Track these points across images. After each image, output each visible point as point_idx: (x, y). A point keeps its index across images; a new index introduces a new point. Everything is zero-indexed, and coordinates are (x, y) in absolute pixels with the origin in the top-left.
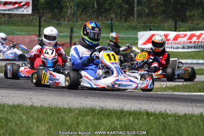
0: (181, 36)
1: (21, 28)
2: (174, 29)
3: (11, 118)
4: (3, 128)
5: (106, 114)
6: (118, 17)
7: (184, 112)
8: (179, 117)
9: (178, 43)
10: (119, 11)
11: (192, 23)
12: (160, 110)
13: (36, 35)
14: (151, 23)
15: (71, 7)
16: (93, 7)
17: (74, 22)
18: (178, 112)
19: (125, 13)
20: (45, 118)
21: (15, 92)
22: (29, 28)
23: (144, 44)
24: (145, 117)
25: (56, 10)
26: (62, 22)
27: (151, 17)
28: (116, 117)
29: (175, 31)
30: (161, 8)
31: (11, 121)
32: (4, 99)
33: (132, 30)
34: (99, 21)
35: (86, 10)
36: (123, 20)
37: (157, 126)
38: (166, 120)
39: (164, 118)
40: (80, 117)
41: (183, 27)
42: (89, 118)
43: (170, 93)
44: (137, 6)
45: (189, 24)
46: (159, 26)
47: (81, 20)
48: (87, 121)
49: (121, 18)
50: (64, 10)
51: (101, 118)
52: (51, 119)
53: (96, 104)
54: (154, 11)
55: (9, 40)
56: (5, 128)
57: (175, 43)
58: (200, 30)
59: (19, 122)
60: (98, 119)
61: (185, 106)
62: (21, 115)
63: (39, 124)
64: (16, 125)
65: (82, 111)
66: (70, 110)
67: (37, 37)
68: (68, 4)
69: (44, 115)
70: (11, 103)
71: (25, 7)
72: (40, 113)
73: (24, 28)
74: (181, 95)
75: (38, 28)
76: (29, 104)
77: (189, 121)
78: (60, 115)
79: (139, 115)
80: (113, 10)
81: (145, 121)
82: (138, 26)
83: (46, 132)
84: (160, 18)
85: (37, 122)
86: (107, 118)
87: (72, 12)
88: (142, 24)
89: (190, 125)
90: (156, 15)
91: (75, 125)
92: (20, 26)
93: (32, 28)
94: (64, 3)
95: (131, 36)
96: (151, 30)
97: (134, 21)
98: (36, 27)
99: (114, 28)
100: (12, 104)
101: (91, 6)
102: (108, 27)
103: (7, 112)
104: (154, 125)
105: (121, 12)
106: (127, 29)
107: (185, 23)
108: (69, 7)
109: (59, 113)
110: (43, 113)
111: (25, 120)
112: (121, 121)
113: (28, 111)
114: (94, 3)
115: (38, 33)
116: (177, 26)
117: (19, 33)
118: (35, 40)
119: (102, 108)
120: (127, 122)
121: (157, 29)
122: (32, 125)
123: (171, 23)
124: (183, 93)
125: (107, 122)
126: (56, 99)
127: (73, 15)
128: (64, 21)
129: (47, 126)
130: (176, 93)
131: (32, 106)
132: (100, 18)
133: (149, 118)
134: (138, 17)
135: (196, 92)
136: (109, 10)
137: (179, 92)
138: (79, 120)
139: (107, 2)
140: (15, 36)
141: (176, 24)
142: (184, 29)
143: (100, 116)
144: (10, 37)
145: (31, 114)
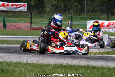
0: (111, 24)
2: (107, 19)
3: (15, 70)
4: (11, 75)
5: (69, 67)
6: (76, 13)
7: (113, 66)
8: (110, 69)
9: (109, 28)
10: (76, 10)
12: (99, 65)
13: (29, 23)
14: (94, 16)
15: (49, 7)
16: (61, 7)
17: (51, 15)
18: (109, 66)
19: (79, 10)
21: (17, 55)
22: (25, 19)
23: (90, 28)
24: (91, 69)
25: (40, 9)
26: (44, 16)
27: (94, 12)
28: (74, 69)
30: (100, 7)
31: (15, 72)
32: (11, 59)
33: (83, 20)
35: (58, 8)
36: (78, 14)
37: (98, 74)
38: (103, 71)
39: (102, 70)
40: (54, 69)
41: (112, 18)
42: (59, 70)
43: (105, 55)
44: (86, 6)
46: (99, 17)
48: (58, 71)
49: (77, 13)
50: (45, 9)
51: (66, 70)
52: (38, 71)
53: (63, 62)
54: (96, 9)
55: (14, 26)
56: (12, 75)
57: (108, 28)
59: (20, 72)
60: (64, 70)
61: (113, 63)
62: (21, 68)
63: (31, 73)
64: (18, 74)
65: (56, 66)
66: (49, 65)
67: (30, 24)
68: (47, 5)
69: (34, 68)
71: (23, 7)
72: (32, 67)
73: (22, 19)
74: (111, 57)
75: (30, 19)
76: (25, 62)
78: (43, 68)
79: (87, 68)
80: (72, 8)
81: (91, 71)
82: (87, 18)
84: (100, 13)
85: (30, 72)
86: (70, 70)
87: (50, 10)
88: (89, 17)
90: (97, 11)
91: (52, 74)
93: (27, 19)
94: (45, 4)
95: (83, 23)
96: (94, 20)
97: (84, 15)
98: (28, 18)
99: (73, 19)
100: (16, 62)
101: (60, 7)
102: (70, 18)
104: (96, 74)
106: (81, 20)
107: (113, 16)
108: (48, 7)
109: (42, 67)
111: (23, 71)
112: (78, 71)
113: (25, 66)
114: (62, 5)
115: (30, 22)
116: (109, 18)
117: (19, 22)
118: (29, 26)
119: (67, 64)
120: (81, 72)
121: (97, 19)
122: (27, 74)
123: (105, 16)
124: (112, 56)
125: (70, 72)
126: (41, 59)
127: (50, 12)
128: (45, 15)
130: (108, 56)
131: (27, 63)
132: (65, 13)
133: (93, 70)
134: (86, 13)
136: (71, 8)
137: (110, 55)
138: (54, 71)
140: (17, 24)
141: (108, 16)
142: (113, 19)
143: (66, 68)
144: (14, 24)
145: (27, 67)
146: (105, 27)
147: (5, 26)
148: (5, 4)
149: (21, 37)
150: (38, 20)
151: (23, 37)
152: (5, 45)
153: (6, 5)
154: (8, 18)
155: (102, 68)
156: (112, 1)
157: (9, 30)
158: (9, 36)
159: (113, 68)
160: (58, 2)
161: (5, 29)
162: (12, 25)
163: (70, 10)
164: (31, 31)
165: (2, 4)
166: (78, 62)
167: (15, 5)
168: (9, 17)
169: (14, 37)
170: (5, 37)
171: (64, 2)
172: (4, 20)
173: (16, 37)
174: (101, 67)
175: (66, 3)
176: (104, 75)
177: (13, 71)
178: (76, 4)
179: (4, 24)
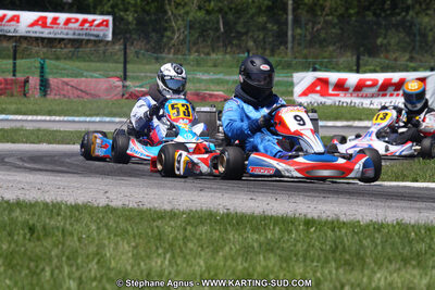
0: (369, 83)
1: (93, 64)
2: (355, 68)
3: (70, 229)
4: (57, 246)
5: (234, 221)
7: (369, 219)
8: (360, 226)
10: (261, 37)
11: (387, 58)
12: (328, 213)
13: (118, 77)
14: (317, 58)
15: (179, 29)
16: (217, 29)
17: (184, 54)
18: (359, 218)
19: (271, 39)
20: (130, 229)
22: (106, 65)
23: (305, 94)
24: (301, 227)
25: (153, 35)
27: (317, 46)
29: (358, 72)
30: (333, 31)
31: (71, 234)
32: (60, 192)
33: (283, 68)
34: (226, 53)
35: (206, 34)
36: (268, 52)
37: (322, 243)
38: (338, 233)
39: (333, 230)
40: (189, 228)
41: (370, 65)
42: (202, 230)
44: (293, 30)
45: (381, 59)
46: (330, 62)
47: (197, 51)
48: (201, 235)
49: (264, 49)
50: (168, 33)
51: (226, 230)
53: (218, 202)
54: (323, 35)
55: (72, 86)
56: (60, 246)
57: (358, 96)
58: (400, 71)
59: (84, 236)
60: (221, 231)
61: (371, 206)
62: (89, 223)
63: (119, 239)
64: (80, 240)
65: (194, 216)
66: (173, 215)
67: (121, 80)
68: (174, 24)
69: (127, 223)
70: (71, 200)
71: (102, 28)
72: (121, 220)
75: (122, 65)
76: (102, 202)
77: (377, 235)
79: (290, 225)
80: (250, 34)
81: (302, 234)
82: (294, 62)
83: (130, 254)
84: (331, 48)
85: (115, 235)
86: (237, 230)
87: (181, 38)
88: (300, 60)
89: (379, 241)
90: (325, 44)
91: (181, 242)
92: (92, 61)
93: (111, 65)
96: (315, 70)
97: (286, 54)
98: (116, 62)
100: (73, 204)
103: (65, 218)
104: (317, 243)
105: (264, 38)
107: (374, 56)
108: (176, 28)
109: (154, 221)
110: (126, 219)
111: (95, 233)
112: (260, 235)
113: (101, 216)
114: (218, 22)
115: (121, 73)
116: (361, 62)
117: (89, 74)
118: (116, 87)
119: (228, 209)
120: (269, 236)
121: (326, 67)
122: (106, 242)
123: (350, 58)
125: (236, 236)
126: (150, 192)
127: (183, 42)
128: (169, 53)
129: (133, 244)
131: (107, 206)
132: (229, 49)
133: (308, 229)
134: (292, 48)
135: (391, 181)
136: (246, 33)
138: (188, 233)
139: (242, 20)
140: (83, 79)
141: (358, 59)
143: (225, 225)
144: (74, 81)
145: (105, 221)
146: (351, 91)
147: (44, 85)
148: (46, 18)
149: (93, 119)
150: (147, 67)
151: (98, 119)
152: (44, 147)
153: (49, 21)
154: (53, 62)
155: (335, 225)
156: (370, 13)
157: (57, 97)
158: (57, 118)
159: (368, 226)
160: (208, 12)
161: (45, 95)
162: (67, 84)
163: (244, 38)
164: (124, 101)
165: (35, 18)
166: (265, 203)
167: (77, 20)
168: (58, 58)
169: (70, 118)
170: (45, 121)
171: (226, 13)
172: (42, 68)
173: (77, 119)
174: (333, 222)
175: (230, 17)
176: (340, 247)
177: (63, 231)
178: (262, 19)
179: (42, 81)
